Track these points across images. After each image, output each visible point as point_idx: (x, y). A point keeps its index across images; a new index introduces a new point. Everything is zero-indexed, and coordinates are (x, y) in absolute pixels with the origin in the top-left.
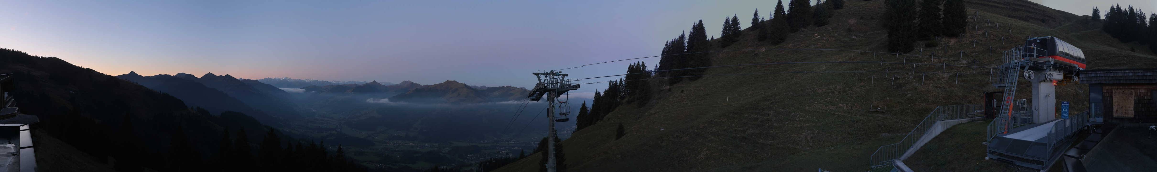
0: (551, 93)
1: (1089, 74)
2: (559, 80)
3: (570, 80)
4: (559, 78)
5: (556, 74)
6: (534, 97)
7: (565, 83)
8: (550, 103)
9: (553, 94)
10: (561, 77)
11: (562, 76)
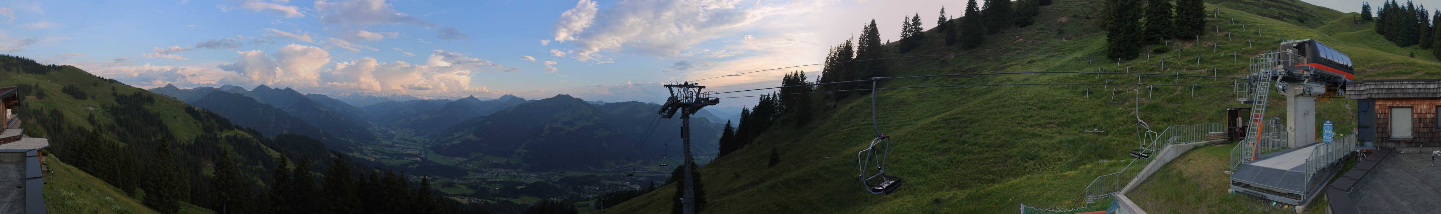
0: (685, 109)
1: (1358, 87)
2: (694, 92)
3: (707, 93)
4: (694, 91)
5: (692, 86)
6: (666, 113)
7: (702, 97)
8: (684, 120)
9: (687, 110)
10: (696, 89)
11: (698, 88)
